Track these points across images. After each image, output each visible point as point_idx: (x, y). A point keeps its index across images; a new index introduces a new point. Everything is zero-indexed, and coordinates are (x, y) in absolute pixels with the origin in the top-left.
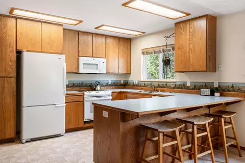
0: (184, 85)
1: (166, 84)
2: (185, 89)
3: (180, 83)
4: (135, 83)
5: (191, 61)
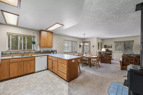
5: (48, 44)
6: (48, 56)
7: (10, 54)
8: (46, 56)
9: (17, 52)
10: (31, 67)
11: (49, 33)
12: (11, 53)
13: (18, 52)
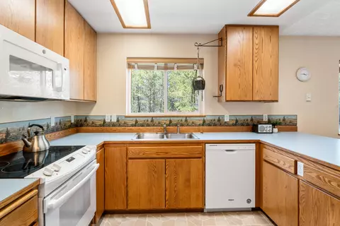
0: (219, 120)
1: (186, 121)
2: (221, 125)
3: (211, 118)
4: (108, 120)
5: (257, 85)
6: (259, 145)
7: (135, 126)
8: (253, 146)
9: (150, 119)
10: (189, 186)
11: (263, 34)
12: (136, 122)
13: (152, 121)
